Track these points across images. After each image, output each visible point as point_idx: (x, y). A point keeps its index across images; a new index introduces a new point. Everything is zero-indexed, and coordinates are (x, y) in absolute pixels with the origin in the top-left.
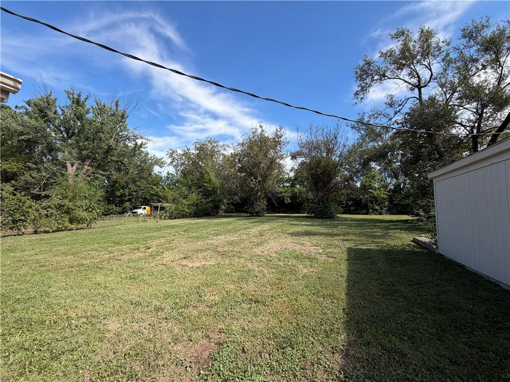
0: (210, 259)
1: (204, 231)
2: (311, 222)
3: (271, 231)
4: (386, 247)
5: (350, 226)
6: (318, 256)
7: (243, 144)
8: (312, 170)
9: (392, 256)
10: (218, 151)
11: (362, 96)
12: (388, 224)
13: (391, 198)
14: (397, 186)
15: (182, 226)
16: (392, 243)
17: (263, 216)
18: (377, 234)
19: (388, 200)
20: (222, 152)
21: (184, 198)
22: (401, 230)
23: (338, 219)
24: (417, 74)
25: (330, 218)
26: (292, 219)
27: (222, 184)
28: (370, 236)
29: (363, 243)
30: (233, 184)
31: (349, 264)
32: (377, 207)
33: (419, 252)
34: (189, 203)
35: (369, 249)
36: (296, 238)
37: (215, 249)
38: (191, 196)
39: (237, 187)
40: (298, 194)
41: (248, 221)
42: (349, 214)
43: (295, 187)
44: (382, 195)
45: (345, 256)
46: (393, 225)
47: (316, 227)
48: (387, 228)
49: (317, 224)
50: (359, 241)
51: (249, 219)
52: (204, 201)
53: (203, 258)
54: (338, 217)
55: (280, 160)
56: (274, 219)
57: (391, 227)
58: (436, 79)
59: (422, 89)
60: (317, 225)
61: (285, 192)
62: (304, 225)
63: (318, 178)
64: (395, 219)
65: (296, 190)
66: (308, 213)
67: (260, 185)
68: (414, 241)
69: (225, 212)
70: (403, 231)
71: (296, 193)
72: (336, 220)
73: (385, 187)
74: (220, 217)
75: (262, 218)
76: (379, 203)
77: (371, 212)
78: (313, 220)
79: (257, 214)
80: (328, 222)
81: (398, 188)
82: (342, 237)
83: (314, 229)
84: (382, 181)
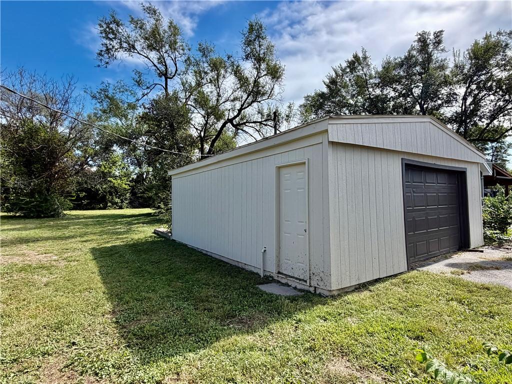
4: (131, 241)
5: (86, 225)
6: (54, 263)
9: (137, 248)
11: (107, 60)
12: (130, 219)
13: (134, 189)
14: (140, 176)
16: (136, 237)
18: (120, 230)
19: (129, 191)
22: (143, 224)
23: (65, 217)
24: (165, 62)
25: (53, 216)
28: (113, 233)
29: (106, 241)
31: (97, 263)
32: (117, 200)
33: (158, 241)
35: (115, 246)
36: (2, 248)
42: (80, 210)
44: (124, 186)
45: (89, 256)
46: (135, 220)
47: (33, 230)
48: (130, 224)
49: (33, 226)
50: (102, 239)
54: (65, 215)
57: (133, 222)
58: (179, 75)
59: (168, 80)
60: (35, 228)
63: (32, 156)
64: (137, 213)
66: (9, 211)
68: (155, 232)
70: (145, 225)
72: (63, 219)
73: (127, 176)
76: (120, 195)
77: (109, 206)
78: (22, 221)
80: (52, 223)
81: (140, 179)
82: (79, 239)
83: (32, 233)
84: (123, 168)
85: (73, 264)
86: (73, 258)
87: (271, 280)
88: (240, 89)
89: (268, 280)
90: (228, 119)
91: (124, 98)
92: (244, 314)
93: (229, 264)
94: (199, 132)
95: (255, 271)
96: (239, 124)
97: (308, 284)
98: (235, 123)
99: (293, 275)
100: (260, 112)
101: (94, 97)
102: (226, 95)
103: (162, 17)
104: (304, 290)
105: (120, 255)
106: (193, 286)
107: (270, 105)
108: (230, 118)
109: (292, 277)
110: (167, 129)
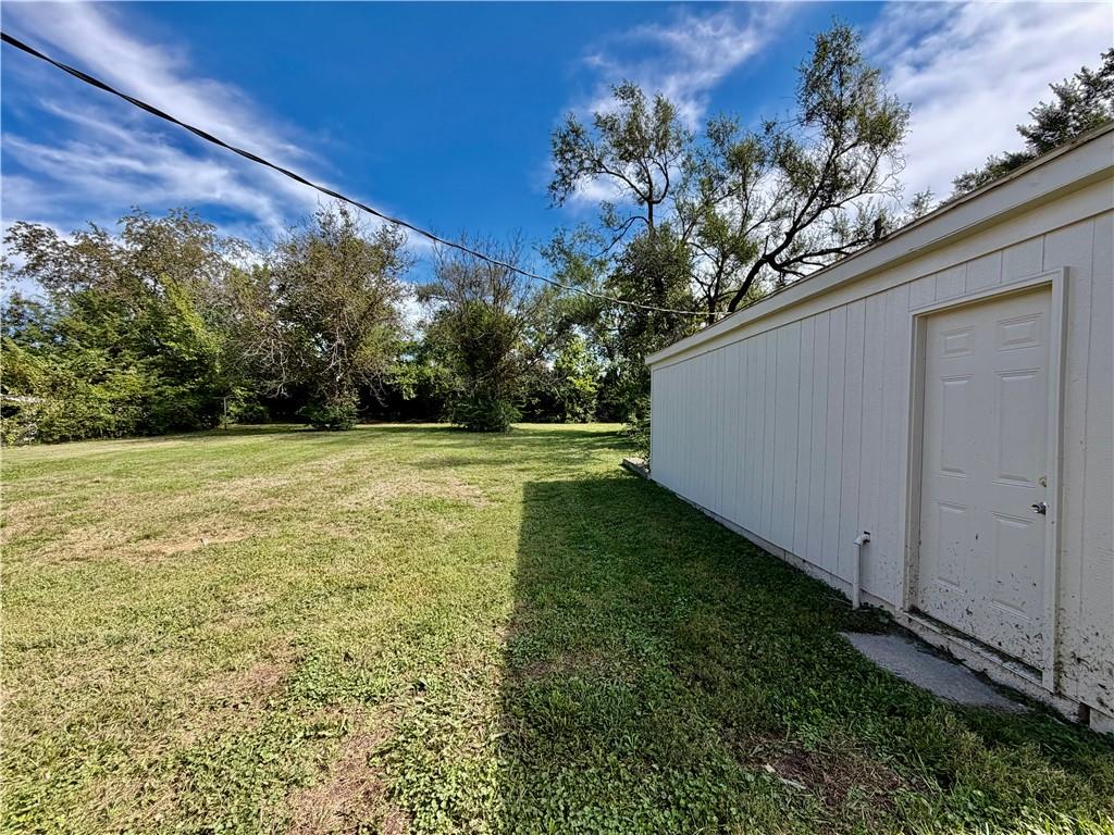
0: (224, 531)
1: (182, 472)
2: (459, 438)
3: (372, 462)
4: (584, 476)
5: (532, 445)
6: (473, 501)
7: (293, 249)
8: (464, 330)
9: (591, 489)
10: (211, 255)
11: (562, 195)
12: (593, 439)
13: (602, 393)
14: (612, 373)
15: (100, 461)
16: (594, 469)
17: (348, 429)
18: (573, 456)
19: (596, 396)
20: (225, 258)
21: (95, 382)
22: (610, 448)
23: (511, 432)
24: (649, 176)
25: (497, 430)
26: (419, 434)
27: (228, 348)
28: (564, 460)
29: (550, 473)
30: (266, 350)
31: (525, 508)
32: (579, 410)
33: (626, 480)
34: (115, 395)
35: (559, 483)
36: (428, 471)
37: (234, 510)
38: (120, 377)
39: (277, 358)
40: (432, 380)
41: (311, 442)
42: (533, 422)
43: (425, 365)
44: (589, 389)
45: (520, 496)
46: (599, 441)
47: (470, 447)
48: (591, 446)
49: (473, 442)
50: (546, 469)
51: (309, 437)
52: (170, 391)
53: (205, 532)
54: (511, 429)
55: (393, 300)
56: (378, 436)
57: (596, 444)
58: (673, 193)
59: (654, 206)
60: (472, 446)
61: (404, 375)
62: (446, 446)
63: (474, 349)
64: (605, 431)
65: (428, 372)
66: (454, 422)
67: (342, 355)
68: (625, 464)
69: (240, 422)
70: (612, 450)
71: (429, 379)
72: (508, 435)
73: (593, 373)
74: (224, 435)
75: (348, 433)
76: (583, 403)
77: (568, 418)
78: (465, 435)
79: (335, 425)
80: (494, 439)
81: (612, 376)
82: (517, 465)
83: (465, 453)
84: (589, 361)
85: (496, 505)
86: (497, 497)
87: (888, 625)
88: (791, 194)
89: (874, 620)
90: (764, 255)
91: (586, 249)
92: (809, 735)
93: (762, 550)
94: (706, 288)
95: (834, 584)
96: (788, 263)
97: (1050, 686)
98: (778, 262)
99: (972, 634)
100: (838, 229)
101: (545, 254)
102: (761, 209)
103: (644, 98)
104: (1030, 698)
105: (563, 500)
106: (675, 595)
107: (864, 208)
108: (768, 253)
109: (965, 637)
110: (652, 292)
